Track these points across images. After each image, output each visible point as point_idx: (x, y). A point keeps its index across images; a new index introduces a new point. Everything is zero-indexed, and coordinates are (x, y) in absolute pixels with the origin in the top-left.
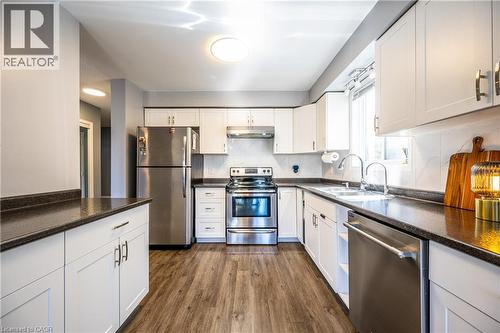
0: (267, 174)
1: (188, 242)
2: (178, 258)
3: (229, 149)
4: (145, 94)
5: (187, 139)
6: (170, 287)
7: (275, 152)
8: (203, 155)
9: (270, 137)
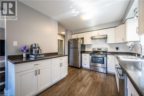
0: (105, 50)
1: (80, 67)
2: (77, 70)
3: (92, 43)
4: (72, 31)
5: (79, 41)
6: (73, 75)
7: (108, 43)
8: (85, 45)
9: (106, 38)
